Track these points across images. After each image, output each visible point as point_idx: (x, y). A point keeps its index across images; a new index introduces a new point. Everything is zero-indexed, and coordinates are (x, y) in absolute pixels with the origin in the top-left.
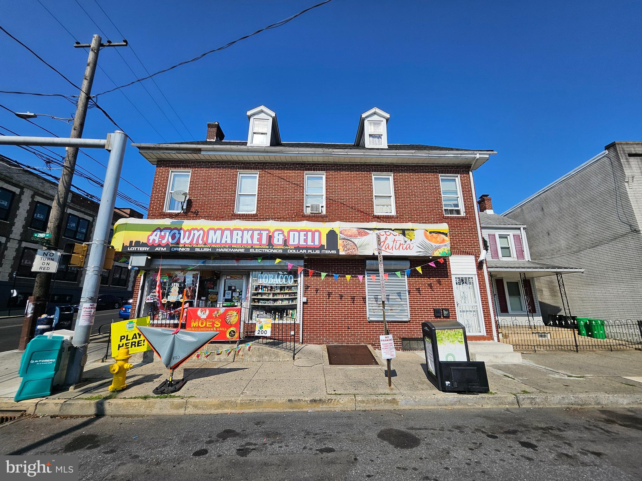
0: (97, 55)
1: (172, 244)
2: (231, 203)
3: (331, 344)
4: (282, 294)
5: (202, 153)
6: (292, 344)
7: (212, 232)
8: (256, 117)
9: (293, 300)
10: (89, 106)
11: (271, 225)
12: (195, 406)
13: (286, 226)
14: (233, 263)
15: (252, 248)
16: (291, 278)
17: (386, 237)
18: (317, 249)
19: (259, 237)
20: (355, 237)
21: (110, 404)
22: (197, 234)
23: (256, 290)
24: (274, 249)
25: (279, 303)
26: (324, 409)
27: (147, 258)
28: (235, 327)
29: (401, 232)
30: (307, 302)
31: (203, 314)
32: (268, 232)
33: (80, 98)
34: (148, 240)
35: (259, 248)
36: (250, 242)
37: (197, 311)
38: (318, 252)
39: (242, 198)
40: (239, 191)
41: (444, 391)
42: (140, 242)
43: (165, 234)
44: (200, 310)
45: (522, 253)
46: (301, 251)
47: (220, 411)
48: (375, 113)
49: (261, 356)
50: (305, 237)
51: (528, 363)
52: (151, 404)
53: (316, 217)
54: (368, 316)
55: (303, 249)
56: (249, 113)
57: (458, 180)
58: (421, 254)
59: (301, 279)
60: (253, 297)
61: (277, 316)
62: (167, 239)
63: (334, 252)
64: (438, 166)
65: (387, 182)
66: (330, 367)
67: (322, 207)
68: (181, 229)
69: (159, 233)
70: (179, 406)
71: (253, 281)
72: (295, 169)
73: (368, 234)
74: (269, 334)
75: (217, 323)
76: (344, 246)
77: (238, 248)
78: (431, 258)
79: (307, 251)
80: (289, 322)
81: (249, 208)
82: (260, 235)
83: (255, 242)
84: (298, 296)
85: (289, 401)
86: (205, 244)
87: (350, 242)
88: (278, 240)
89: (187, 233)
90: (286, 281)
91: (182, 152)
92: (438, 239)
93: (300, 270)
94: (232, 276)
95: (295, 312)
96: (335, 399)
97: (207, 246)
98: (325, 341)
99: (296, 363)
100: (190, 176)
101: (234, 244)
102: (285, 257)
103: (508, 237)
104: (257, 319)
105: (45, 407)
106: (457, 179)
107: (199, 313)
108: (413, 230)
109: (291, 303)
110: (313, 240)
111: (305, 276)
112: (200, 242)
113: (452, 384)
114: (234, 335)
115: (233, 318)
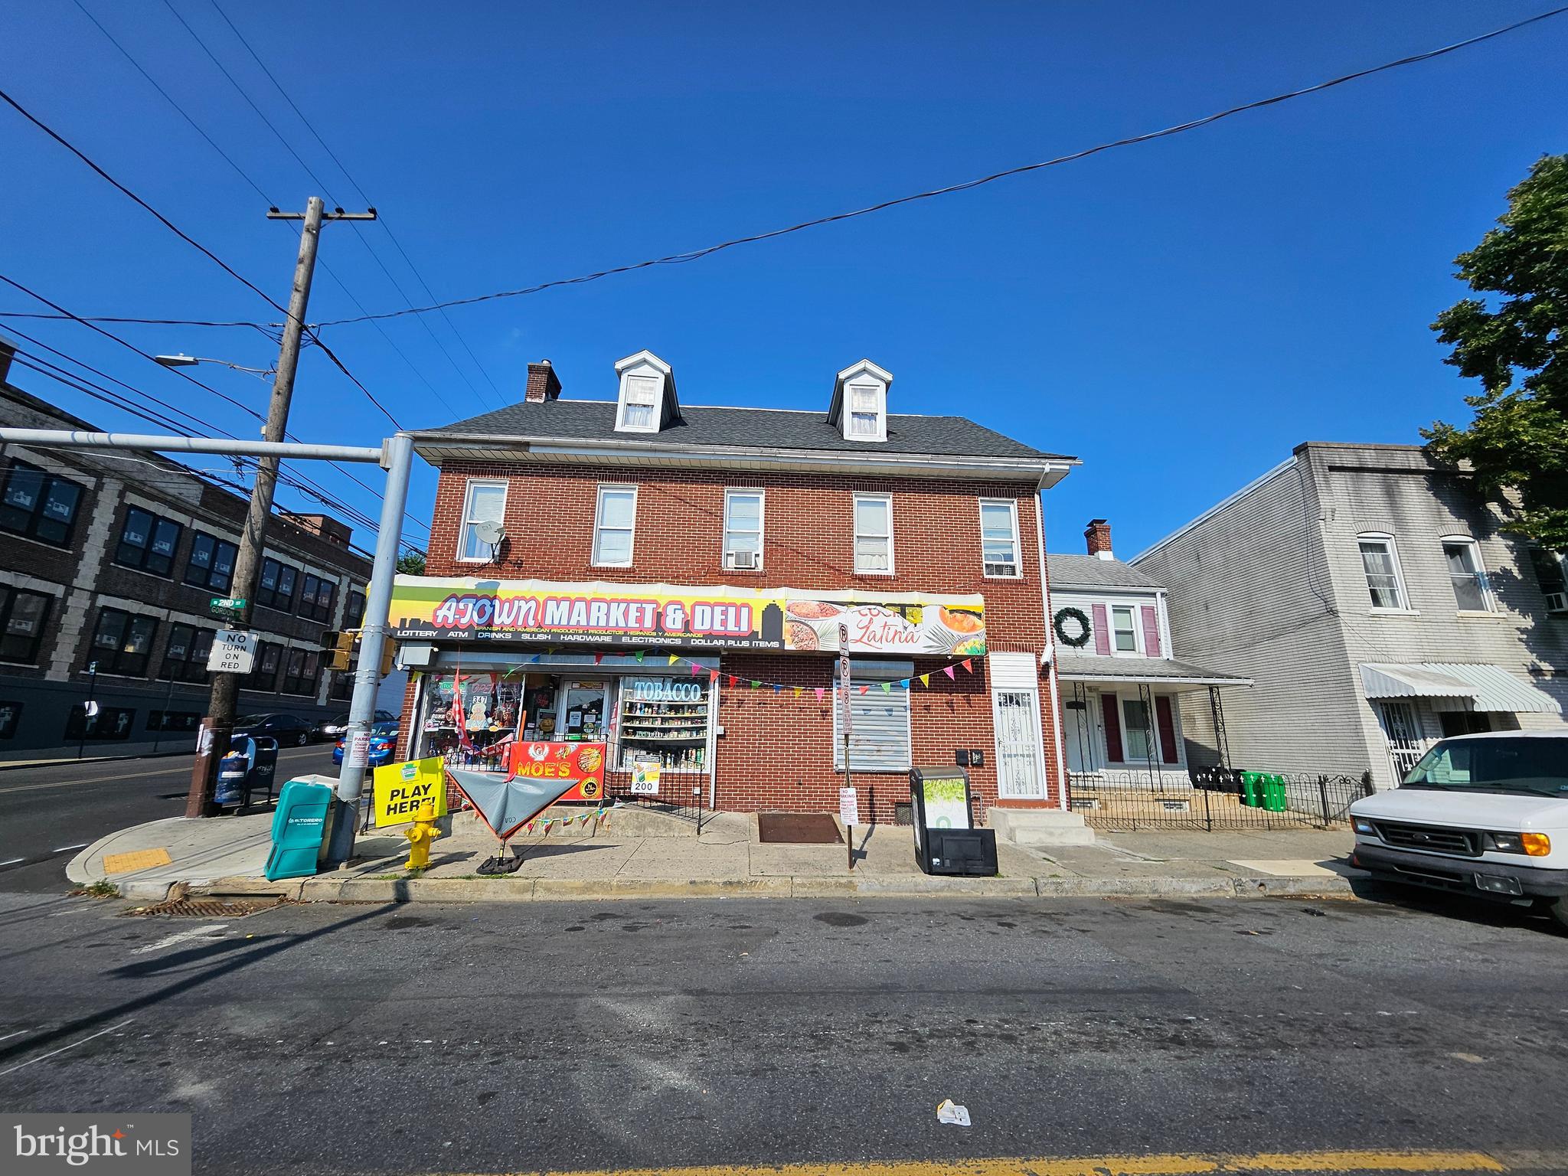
0: (316, 238)
1: (478, 625)
2: (586, 546)
3: (767, 812)
4: (679, 719)
5: (532, 450)
6: (696, 810)
7: (551, 605)
8: (632, 372)
9: (698, 730)
10: (302, 342)
11: (661, 592)
12: (548, 889)
13: (689, 594)
14: (590, 662)
15: (626, 634)
16: (696, 690)
17: (871, 619)
18: (745, 638)
19: (639, 614)
20: (814, 617)
21: (417, 885)
22: (525, 607)
23: (630, 710)
24: (665, 638)
25: (673, 736)
26: (744, 896)
27: (432, 650)
28: (594, 776)
29: (898, 609)
30: (724, 735)
31: (538, 753)
32: (655, 606)
33: (286, 329)
34: (435, 617)
35: (638, 636)
36: (622, 624)
37: (527, 747)
38: (745, 644)
39: (605, 536)
40: (599, 523)
41: (930, 873)
42: (419, 620)
43: (466, 606)
44: (533, 746)
45: (1158, 644)
46: (715, 642)
47: (587, 897)
48: (865, 370)
49: (641, 827)
50: (724, 617)
51: (1107, 844)
52: (480, 886)
53: (743, 578)
54: (835, 763)
55: (718, 638)
56: (619, 365)
57: (1014, 508)
58: (933, 651)
59: (714, 692)
60: (625, 724)
61: (668, 760)
62: (470, 615)
63: (775, 644)
64: (978, 482)
65: (881, 509)
66: (760, 845)
67: (757, 555)
68: (495, 597)
69: (454, 604)
70: (524, 890)
71: (625, 695)
72: (706, 483)
73: (839, 612)
74: (655, 790)
75: (563, 768)
76: (794, 634)
77: (600, 635)
78: (950, 657)
79: (726, 642)
80: (691, 771)
81: (619, 555)
82: (641, 610)
83: (632, 623)
84: (709, 724)
85: (691, 883)
86: (540, 627)
87: (805, 627)
88: (674, 621)
89: (507, 606)
90: (686, 696)
91: (494, 447)
92: (965, 623)
93: (715, 676)
94: (582, 683)
95: (703, 752)
96: (762, 882)
97: (542, 630)
98: (756, 806)
99: (702, 839)
100: (506, 491)
101: (593, 627)
102: (683, 651)
103: (1132, 610)
104: (635, 763)
105: (316, 888)
106: (1012, 506)
107: (531, 751)
108: (920, 606)
109: (695, 736)
110: (738, 623)
111: (722, 686)
112: (531, 622)
113: (943, 862)
114: (594, 791)
115: (592, 761)
